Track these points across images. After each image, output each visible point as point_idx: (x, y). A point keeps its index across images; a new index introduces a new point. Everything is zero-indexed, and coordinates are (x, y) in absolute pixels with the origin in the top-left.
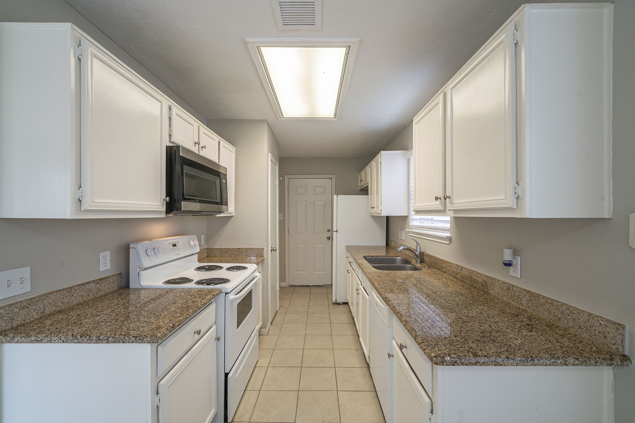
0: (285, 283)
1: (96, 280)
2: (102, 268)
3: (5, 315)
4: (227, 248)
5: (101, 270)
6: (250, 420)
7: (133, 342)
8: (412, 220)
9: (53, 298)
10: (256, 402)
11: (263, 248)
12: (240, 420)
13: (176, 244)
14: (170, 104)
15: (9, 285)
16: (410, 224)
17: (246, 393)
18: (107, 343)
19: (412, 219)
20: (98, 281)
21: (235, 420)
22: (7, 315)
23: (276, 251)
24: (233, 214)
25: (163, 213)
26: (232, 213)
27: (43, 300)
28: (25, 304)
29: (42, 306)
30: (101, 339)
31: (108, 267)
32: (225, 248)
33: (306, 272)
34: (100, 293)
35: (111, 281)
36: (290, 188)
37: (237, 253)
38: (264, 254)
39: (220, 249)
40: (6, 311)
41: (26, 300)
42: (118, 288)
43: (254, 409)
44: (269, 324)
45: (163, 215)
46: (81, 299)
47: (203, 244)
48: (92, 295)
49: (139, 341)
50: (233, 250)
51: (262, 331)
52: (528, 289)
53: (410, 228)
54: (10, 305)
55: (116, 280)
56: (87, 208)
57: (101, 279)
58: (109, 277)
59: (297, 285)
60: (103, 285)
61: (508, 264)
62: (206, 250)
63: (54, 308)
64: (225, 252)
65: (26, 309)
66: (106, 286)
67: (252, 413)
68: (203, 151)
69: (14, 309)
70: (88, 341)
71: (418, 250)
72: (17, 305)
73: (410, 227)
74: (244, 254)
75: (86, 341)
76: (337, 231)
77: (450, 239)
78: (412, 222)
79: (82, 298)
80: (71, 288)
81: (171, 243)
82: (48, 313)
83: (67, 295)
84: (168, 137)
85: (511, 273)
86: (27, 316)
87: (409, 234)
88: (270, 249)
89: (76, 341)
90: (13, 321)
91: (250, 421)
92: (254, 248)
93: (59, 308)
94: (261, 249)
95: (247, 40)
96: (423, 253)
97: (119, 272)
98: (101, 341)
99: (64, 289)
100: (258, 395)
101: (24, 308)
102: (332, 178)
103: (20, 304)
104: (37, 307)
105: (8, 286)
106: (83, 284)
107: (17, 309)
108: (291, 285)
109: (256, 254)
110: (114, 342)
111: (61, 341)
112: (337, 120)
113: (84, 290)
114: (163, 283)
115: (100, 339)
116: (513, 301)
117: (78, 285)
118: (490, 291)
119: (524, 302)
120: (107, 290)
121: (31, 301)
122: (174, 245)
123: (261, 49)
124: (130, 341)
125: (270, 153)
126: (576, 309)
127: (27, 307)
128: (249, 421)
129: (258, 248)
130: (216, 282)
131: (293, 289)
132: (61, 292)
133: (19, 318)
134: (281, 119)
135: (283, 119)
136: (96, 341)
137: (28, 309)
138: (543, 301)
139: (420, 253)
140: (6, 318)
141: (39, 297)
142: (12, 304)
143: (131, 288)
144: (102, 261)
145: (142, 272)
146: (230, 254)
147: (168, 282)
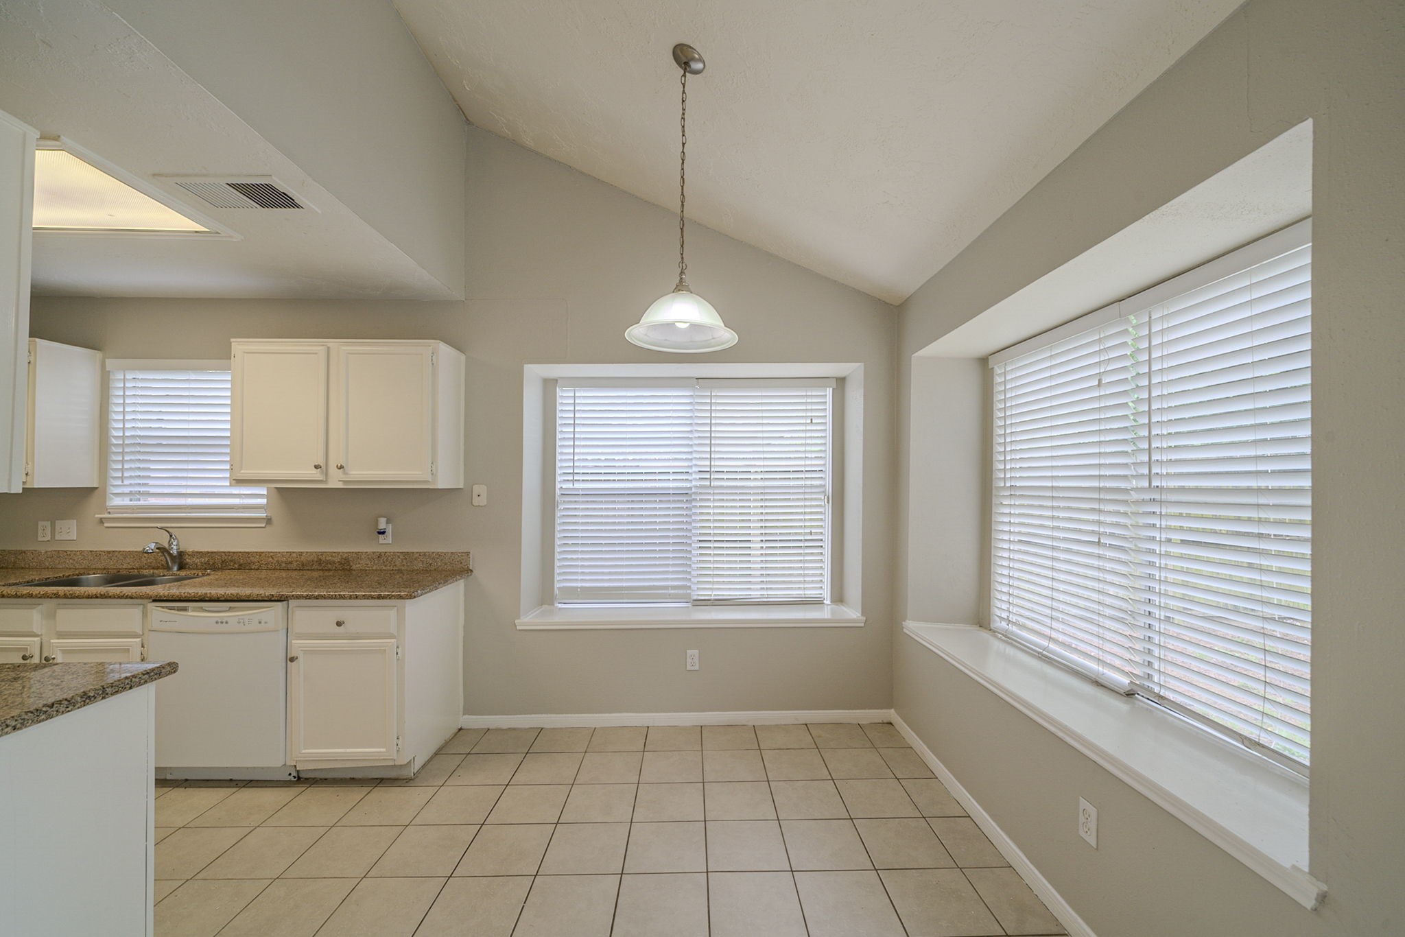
7: (146, 682)
8: (111, 496)
16: (107, 504)
18: (103, 698)
19: (112, 494)
30: (92, 695)
49: (156, 676)
52: (401, 551)
53: (109, 513)
61: (382, 533)
70: (67, 707)
71: (174, 548)
73: (109, 510)
75: (63, 709)
77: (269, 521)
78: (113, 499)
85: (381, 541)
87: (106, 525)
89: (43, 717)
96: (181, 552)
98: (92, 699)
110: (117, 692)
111: (9, 729)
115: (89, 697)
116: (385, 566)
118: (354, 567)
119: (398, 563)
124: (142, 681)
126: (442, 553)
136: (84, 701)
138: (417, 555)
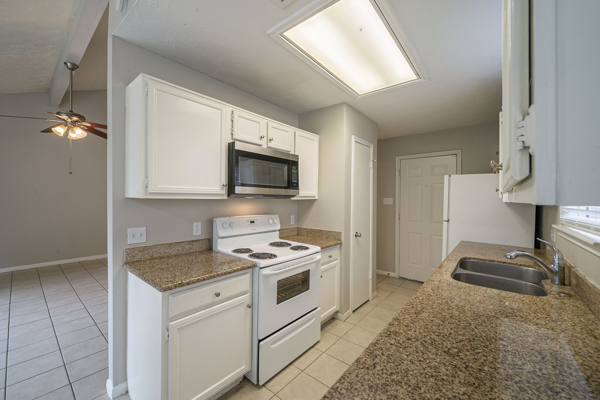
0: (394, 273)
1: (189, 241)
2: (195, 234)
3: (130, 253)
4: (311, 229)
5: (194, 235)
6: (277, 393)
9: (159, 248)
10: (292, 380)
11: (341, 232)
12: (271, 388)
13: (254, 221)
14: (232, 109)
15: (133, 236)
16: (560, 217)
17: (290, 368)
20: (190, 242)
21: (267, 386)
22: (131, 254)
23: (360, 236)
24: (316, 198)
25: (224, 195)
26: (314, 197)
27: (152, 248)
28: (141, 249)
29: (151, 252)
31: (200, 233)
32: (310, 229)
33: (420, 266)
34: (192, 250)
35: (201, 243)
36: (402, 170)
37: (319, 234)
38: (341, 238)
39: (306, 229)
40: (130, 251)
41: (142, 247)
42: (206, 249)
43: (287, 385)
44: (350, 311)
45: (225, 197)
46: (177, 252)
47: (293, 223)
48: (186, 251)
50: (315, 231)
51: (339, 315)
53: (562, 224)
54: (133, 248)
55: (205, 243)
56: (151, 192)
57: (193, 241)
58: (199, 240)
59: (409, 278)
60: (194, 245)
62: (297, 229)
63: (159, 255)
64: (310, 233)
65: (142, 252)
66: (196, 246)
67: (283, 388)
68: (272, 143)
69: (135, 251)
71: (557, 262)
72: (137, 249)
73: (561, 222)
74: (324, 236)
76: (449, 220)
79: (179, 252)
80: (171, 244)
81: (249, 220)
82: (155, 257)
83: (168, 248)
84: (230, 136)
86: (142, 256)
87: (559, 233)
88: (352, 233)
90: (134, 258)
91: (277, 395)
92: (333, 231)
93: (162, 255)
94: (339, 233)
95: (269, 32)
97: (208, 238)
99: (166, 244)
100: (298, 375)
101: (140, 251)
102: (456, 154)
103: (139, 248)
104: (148, 252)
105: (140, 237)
106: (179, 243)
107: (137, 251)
108: (402, 278)
109: (334, 237)
112: (424, 80)
113: (180, 246)
114: (232, 252)
117: (176, 243)
120: (197, 249)
121: (145, 248)
122: (252, 222)
123: (285, 35)
125: (353, 135)
127: (143, 251)
128: (275, 393)
129: (336, 232)
130: (264, 256)
131: (402, 281)
132: (163, 245)
133: (138, 257)
134: (358, 97)
135: (359, 97)
137: (143, 252)
139: (559, 266)
140: (130, 255)
141: (150, 246)
142: (134, 248)
143: (214, 251)
144: (195, 229)
145: (219, 240)
146: (313, 234)
147: (237, 251)
